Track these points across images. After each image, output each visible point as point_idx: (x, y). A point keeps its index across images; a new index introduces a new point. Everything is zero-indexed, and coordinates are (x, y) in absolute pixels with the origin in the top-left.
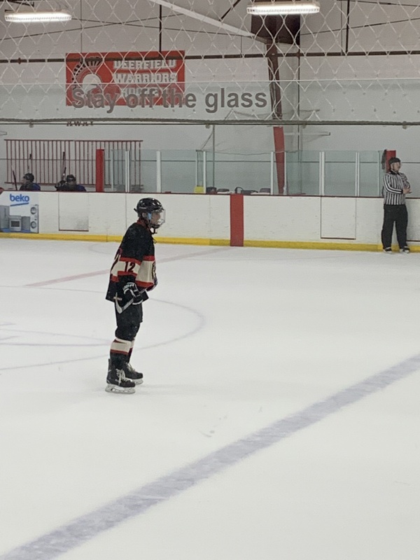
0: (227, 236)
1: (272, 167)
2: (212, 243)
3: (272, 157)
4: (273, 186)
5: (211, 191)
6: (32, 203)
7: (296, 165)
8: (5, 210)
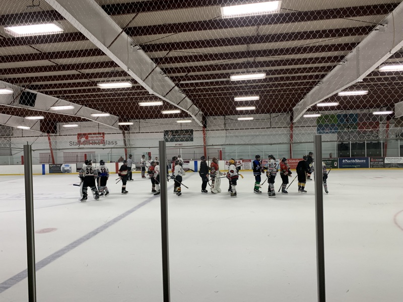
0: (115, 171)
2: (112, 173)
3: (124, 154)
5: (111, 162)
6: (70, 166)
8: (63, 168)
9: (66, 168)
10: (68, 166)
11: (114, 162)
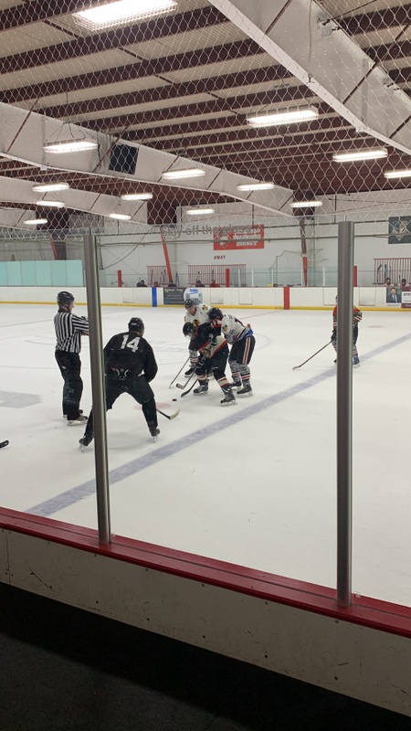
0: (282, 305)
1: (302, 274)
2: (276, 308)
3: (302, 270)
4: (302, 282)
5: (275, 286)
6: (199, 292)
7: (312, 274)
8: (188, 295)
9: (194, 296)
10: (196, 291)
11: (281, 285)
